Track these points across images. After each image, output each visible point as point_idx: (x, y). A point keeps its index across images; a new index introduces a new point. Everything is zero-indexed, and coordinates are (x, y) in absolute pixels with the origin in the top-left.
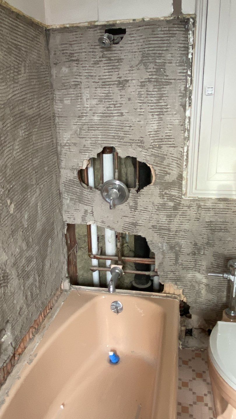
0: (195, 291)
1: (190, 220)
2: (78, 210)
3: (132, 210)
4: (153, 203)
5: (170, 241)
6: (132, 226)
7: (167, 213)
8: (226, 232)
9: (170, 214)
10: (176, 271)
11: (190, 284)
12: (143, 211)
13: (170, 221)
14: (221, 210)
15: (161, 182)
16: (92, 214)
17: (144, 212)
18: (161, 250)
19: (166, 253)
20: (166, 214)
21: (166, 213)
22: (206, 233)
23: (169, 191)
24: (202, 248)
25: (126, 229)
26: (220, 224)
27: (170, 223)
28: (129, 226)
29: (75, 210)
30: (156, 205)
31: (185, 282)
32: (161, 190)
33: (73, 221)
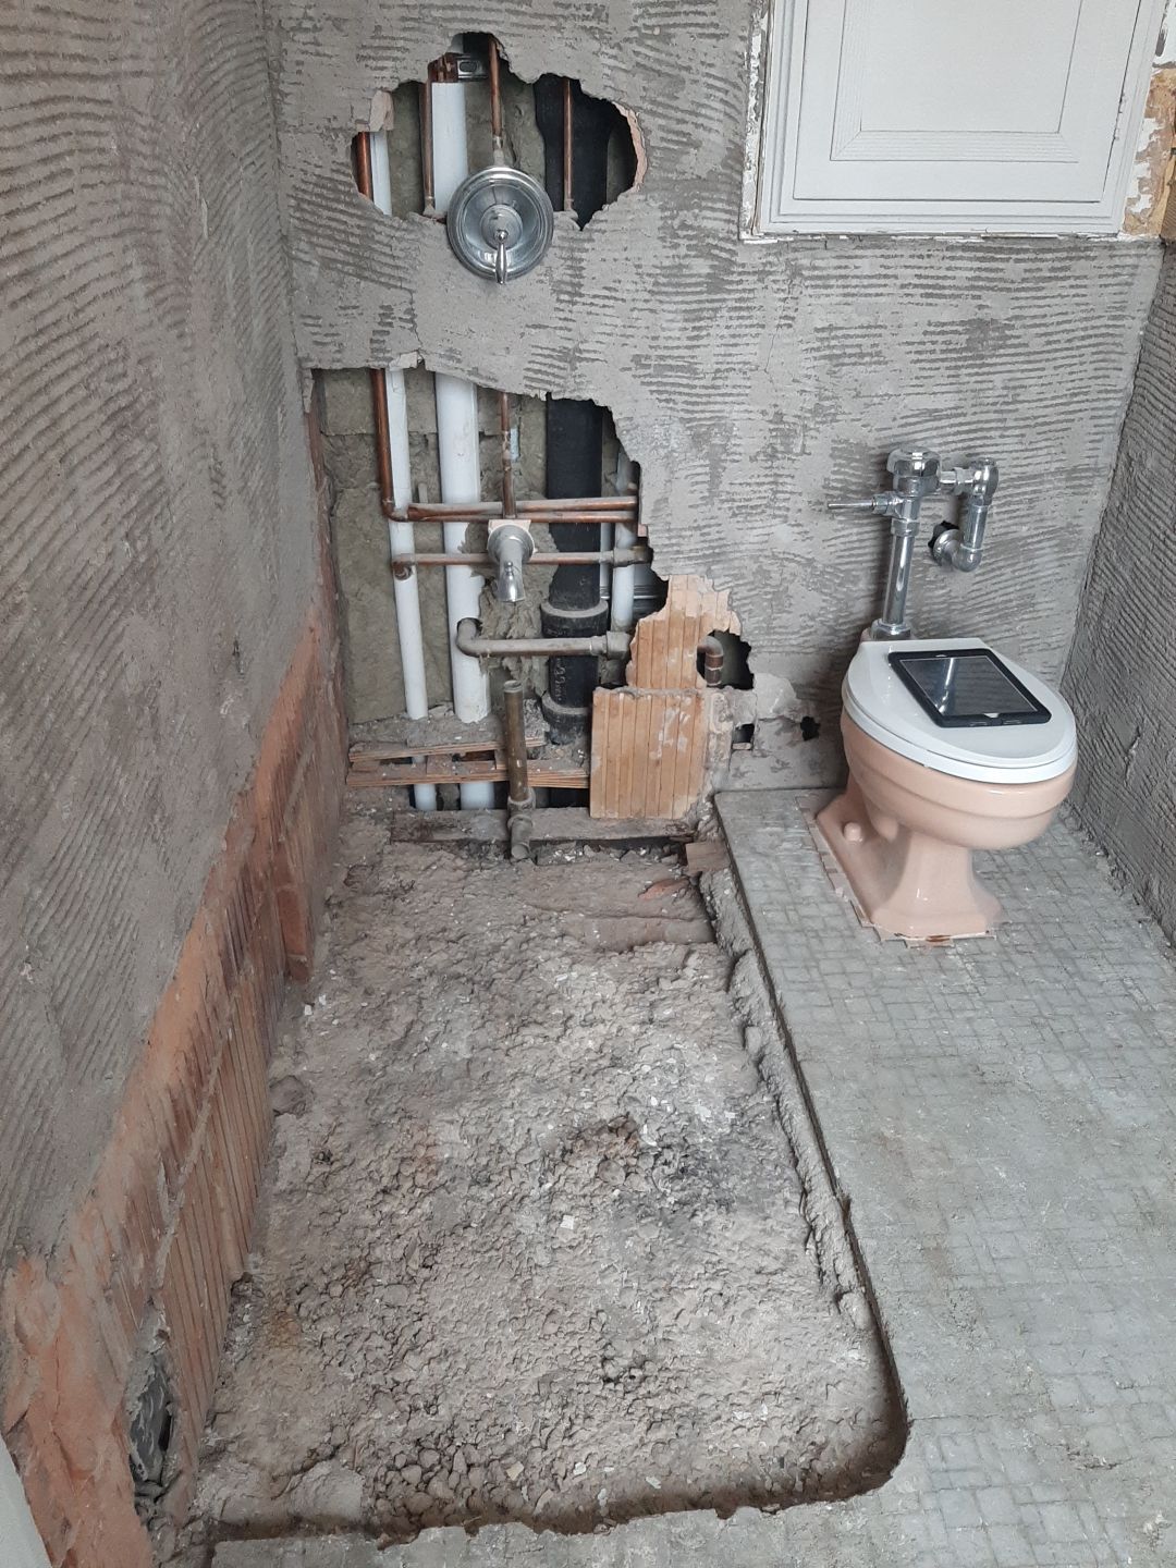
0: (768, 589)
1: (763, 326)
2: (355, 307)
3: (563, 297)
4: (639, 266)
5: (693, 412)
6: (562, 364)
7: (687, 303)
8: (875, 363)
9: (695, 306)
10: (710, 526)
11: (755, 566)
12: (601, 302)
13: (696, 333)
14: (866, 282)
15: (669, 180)
16: (412, 321)
17: (604, 306)
18: (662, 452)
19: (680, 462)
20: (684, 307)
21: (682, 302)
22: (812, 372)
23: (696, 217)
24: (799, 429)
25: (539, 376)
26: (858, 336)
27: (695, 343)
28: (551, 366)
29: (341, 312)
30: (649, 275)
31: (736, 563)
32: (667, 213)
33: (338, 356)
